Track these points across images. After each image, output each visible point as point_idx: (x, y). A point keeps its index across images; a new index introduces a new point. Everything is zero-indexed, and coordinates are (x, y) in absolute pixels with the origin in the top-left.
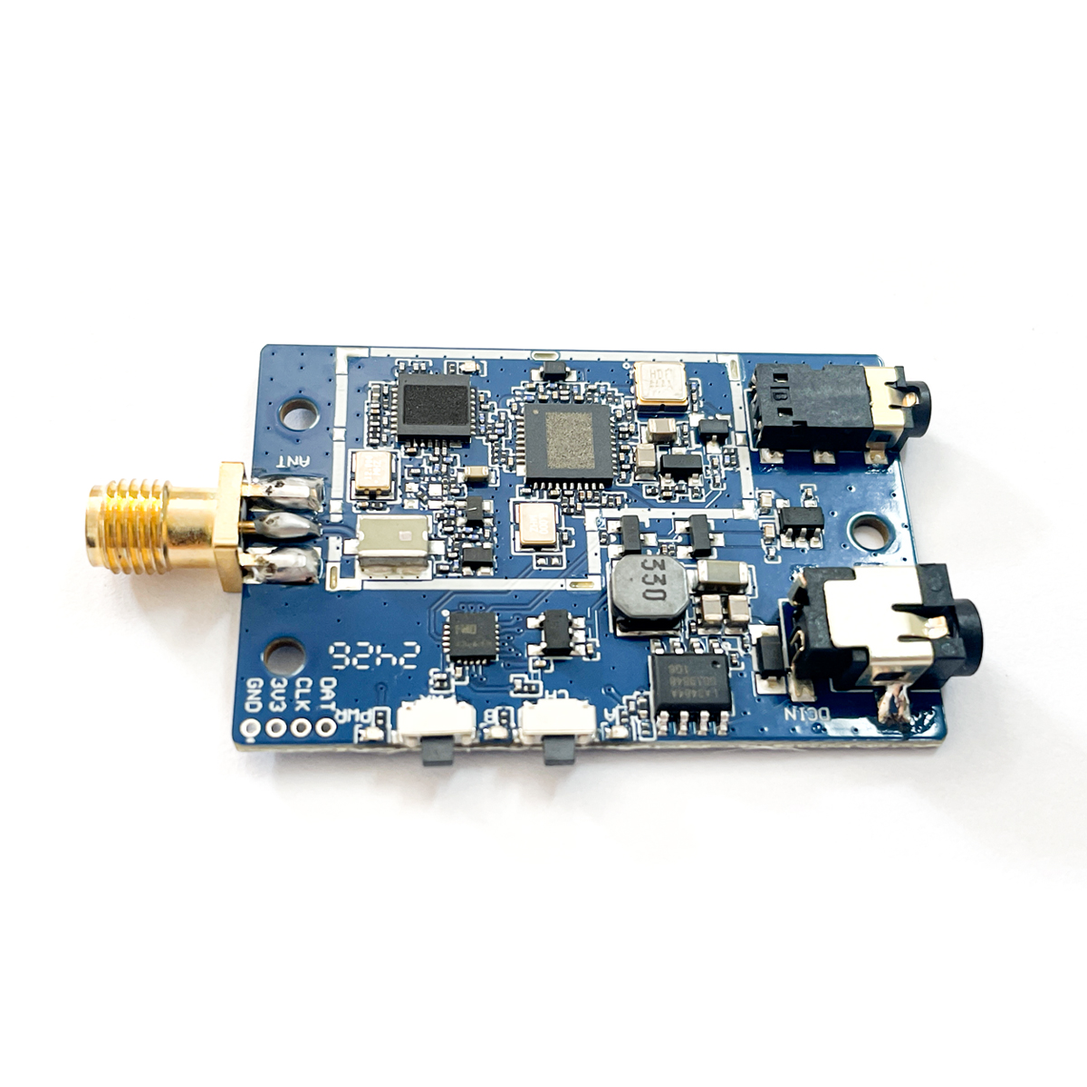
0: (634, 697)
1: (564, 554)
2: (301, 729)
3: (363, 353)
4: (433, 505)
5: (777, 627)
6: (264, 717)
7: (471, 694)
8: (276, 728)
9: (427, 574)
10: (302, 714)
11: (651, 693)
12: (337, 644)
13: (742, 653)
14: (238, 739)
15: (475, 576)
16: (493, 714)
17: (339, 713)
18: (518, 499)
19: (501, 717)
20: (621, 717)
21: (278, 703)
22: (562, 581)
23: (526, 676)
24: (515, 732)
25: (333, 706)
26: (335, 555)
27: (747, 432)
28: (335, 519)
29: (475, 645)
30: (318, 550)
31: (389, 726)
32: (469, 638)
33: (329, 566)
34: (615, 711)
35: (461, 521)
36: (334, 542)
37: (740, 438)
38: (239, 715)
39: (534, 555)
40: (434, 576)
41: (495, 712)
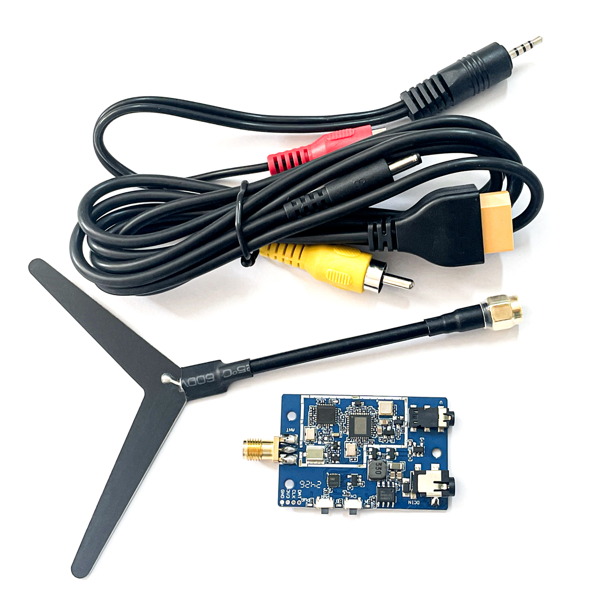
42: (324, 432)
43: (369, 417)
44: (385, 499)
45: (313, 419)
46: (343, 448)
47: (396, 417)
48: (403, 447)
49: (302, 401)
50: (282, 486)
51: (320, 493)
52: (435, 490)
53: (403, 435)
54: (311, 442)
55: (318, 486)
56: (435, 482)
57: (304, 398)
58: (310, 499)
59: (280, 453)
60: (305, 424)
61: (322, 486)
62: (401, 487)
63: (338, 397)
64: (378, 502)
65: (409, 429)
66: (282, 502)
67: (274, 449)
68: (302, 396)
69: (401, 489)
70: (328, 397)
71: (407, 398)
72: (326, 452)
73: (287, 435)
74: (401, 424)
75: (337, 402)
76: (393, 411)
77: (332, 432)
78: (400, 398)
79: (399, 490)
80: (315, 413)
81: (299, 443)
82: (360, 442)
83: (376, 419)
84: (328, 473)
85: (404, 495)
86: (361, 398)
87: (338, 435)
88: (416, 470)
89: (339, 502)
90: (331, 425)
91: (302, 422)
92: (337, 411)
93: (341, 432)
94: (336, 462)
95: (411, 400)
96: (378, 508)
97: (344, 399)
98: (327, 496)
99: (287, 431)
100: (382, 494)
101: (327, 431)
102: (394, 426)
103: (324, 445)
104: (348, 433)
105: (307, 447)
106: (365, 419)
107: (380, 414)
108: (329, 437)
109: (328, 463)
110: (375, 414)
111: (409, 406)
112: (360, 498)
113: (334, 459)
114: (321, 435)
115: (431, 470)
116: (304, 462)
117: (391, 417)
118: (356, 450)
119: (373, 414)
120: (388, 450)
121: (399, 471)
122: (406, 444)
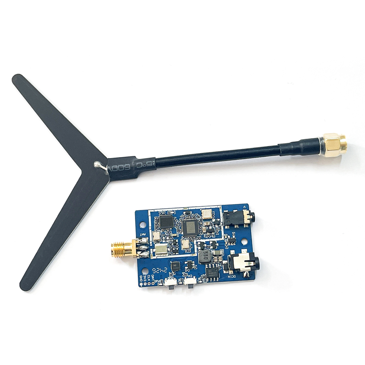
0: (203, 275)
1: (190, 249)
2: (149, 284)
3: (153, 211)
4: (167, 241)
5: (227, 261)
6: (143, 282)
7: (176, 276)
8: (145, 284)
9: (167, 255)
10: (149, 281)
11: (206, 274)
12: (154, 269)
13: (221, 266)
14: (140, 286)
15: (175, 255)
16: (180, 280)
17: (155, 281)
18: (182, 239)
19: (181, 280)
20: (201, 279)
21: (145, 280)
22: (190, 255)
23: (185, 273)
24: (184, 283)
25: (154, 280)
26: (151, 252)
27: (223, 222)
28: (151, 245)
29: (176, 268)
30: (149, 251)
31: (163, 283)
32: (175, 267)
33: (151, 254)
34: (200, 278)
35: (173, 244)
36: (151, 250)
37: (222, 223)
38: (139, 282)
39: (185, 250)
40: (169, 255)
41: (180, 279)
42: (166, 234)
43: (196, 221)
44: (212, 275)
45: (158, 225)
46: (180, 244)
47: (215, 220)
48: (221, 239)
49: (149, 214)
50: (140, 273)
51: (166, 276)
52: (246, 267)
53: (220, 232)
54: (158, 241)
55: (165, 271)
56: (245, 261)
57: (151, 212)
58: (160, 281)
59: (137, 250)
60: (153, 230)
61: (168, 271)
62: (222, 267)
63: (174, 209)
64: (208, 279)
65: (224, 227)
66: (141, 284)
67: (133, 248)
68: (149, 211)
69: (222, 268)
70: (166, 210)
71: (221, 206)
72: (169, 248)
73: (140, 238)
74: (218, 225)
75: (173, 213)
76: (212, 216)
77: (171, 233)
78: (217, 207)
79: (221, 269)
80: (158, 221)
81: (149, 243)
82: (192, 239)
83: (201, 222)
84: (171, 262)
85: (225, 272)
86: (190, 209)
87: (176, 235)
88: (231, 254)
89: (180, 281)
90: (170, 229)
91: (150, 228)
92: (174, 219)
93: (178, 233)
94: (176, 254)
95: (224, 207)
96: (207, 282)
97: (178, 210)
98: (172, 277)
99: (141, 235)
100: (210, 272)
101: (168, 233)
102: (213, 226)
103: (167, 243)
104: (182, 233)
105: (156, 245)
106: (193, 223)
107: (203, 218)
108: (170, 237)
109: (170, 255)
110: (200, 219)
111: (223, 212)
112: (195, 277)
113: (175, 252)
114: (164, 236)
115: (241, 253)
116: (154, 256)
117: (211, 220)
118: (189, 244)
119: (199, 219)
120: (211, 242)
121: (220, 256)
122: (223, 237)
